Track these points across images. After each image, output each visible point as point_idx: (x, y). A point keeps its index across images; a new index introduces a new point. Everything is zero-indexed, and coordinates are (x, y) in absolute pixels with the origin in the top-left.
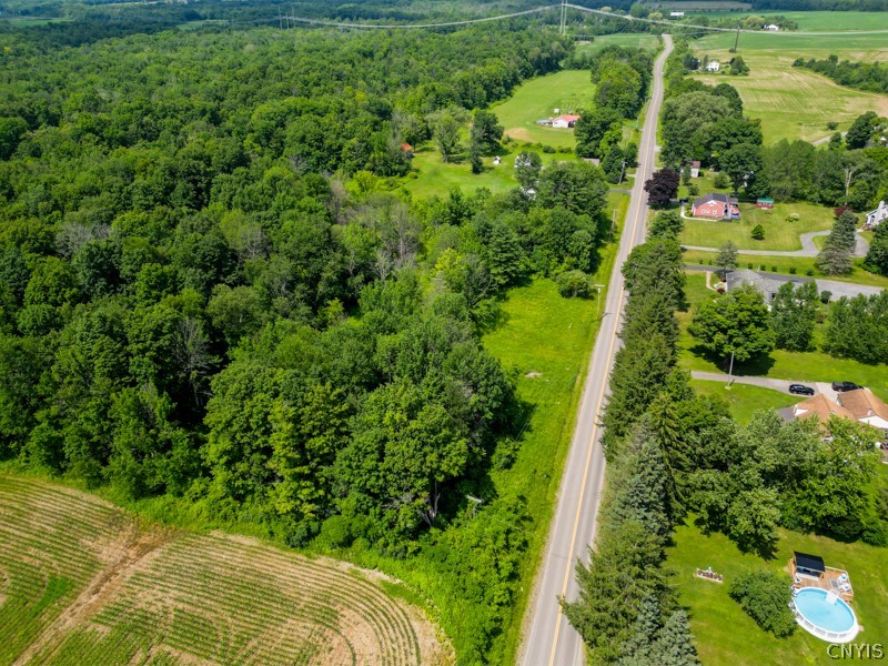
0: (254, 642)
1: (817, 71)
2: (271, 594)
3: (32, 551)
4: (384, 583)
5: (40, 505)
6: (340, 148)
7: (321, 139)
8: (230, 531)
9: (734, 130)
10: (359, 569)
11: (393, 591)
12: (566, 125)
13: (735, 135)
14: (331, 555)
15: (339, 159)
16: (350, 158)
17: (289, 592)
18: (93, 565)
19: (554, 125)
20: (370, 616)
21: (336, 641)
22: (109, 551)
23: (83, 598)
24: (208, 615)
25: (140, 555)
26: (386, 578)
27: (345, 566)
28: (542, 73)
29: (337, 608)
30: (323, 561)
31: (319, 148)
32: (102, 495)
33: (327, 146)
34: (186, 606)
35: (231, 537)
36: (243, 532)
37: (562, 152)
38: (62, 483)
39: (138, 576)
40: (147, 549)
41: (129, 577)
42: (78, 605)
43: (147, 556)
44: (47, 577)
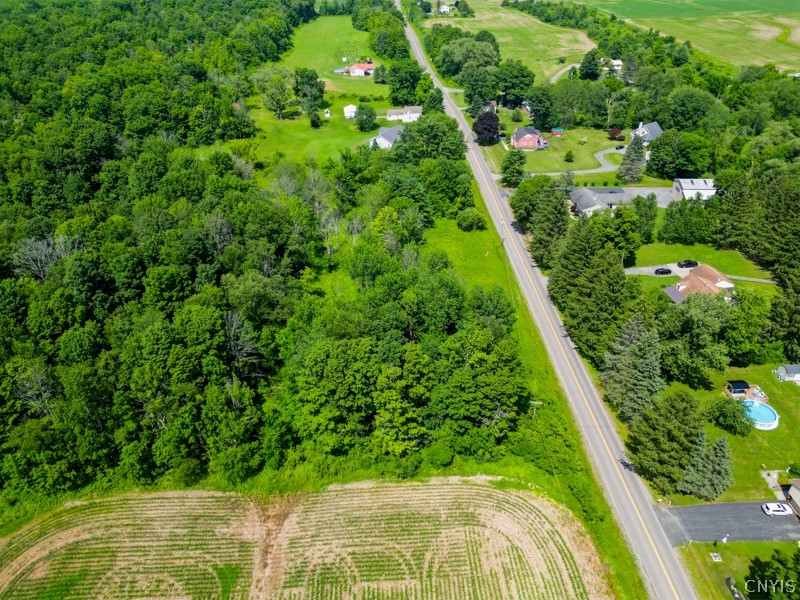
0: (428, 556)
1: (522, 10)
2: (414, 518)
3: (177, 554)
4: (490, 482)
5: (151, 514)
6: (186, 116)
7: (165, 111)
8: (344, 482)
9: (516, 73)
10: (465, 478)
11: (502, 485)
12: (363, 74)
13: (516, 77)
14: (438, 475)
15: (187, 127)
16: (199, 126)
17: (426, 512)
18: (244, 546)
19: (352, 74)
20: (499, 508)
21: (487, 533)
22: (251, 529)
23: (257, 574)
24: (377, 548)
25: (280, 524)
26: (490, 478)
27: (454, 479)
28: (306, 21)
29: (471, 509)
30: (434, 481)
31: (164, 119)
32: (204, 488)
33: (173, 116)
34: (354, 548)
35: (347, 486)
36: (356, 479)
37: (376, 100)
38: (158, 490)
39: (293, 542)
40: (282, 518)
41: (285, 544)
42: (258, 581)
43: (286, 523)
44: (210, 570)
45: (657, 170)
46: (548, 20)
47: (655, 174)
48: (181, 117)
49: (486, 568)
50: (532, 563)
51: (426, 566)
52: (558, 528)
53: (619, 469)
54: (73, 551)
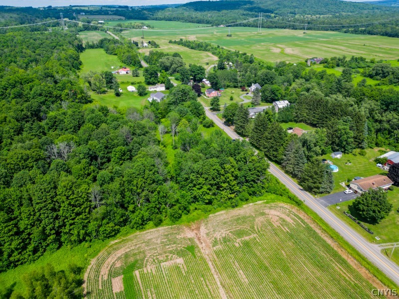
0: (255, 227)
2: (244, 218)
3: (167, 247)
5: (149, 238)
8: (214, 213)
10: (254, 203)
11: (267, 203)
12: (125, 73)
14: (245, 204)
17: (248, 215)
18: (190, 240)
19: (120, 73)
20: (270, 208)
21: (270, 216)
22: (190, 234)
23: (200, 246)
24: (237, 229)
25: (199, 231)
26: (262, 201)
27: (251, 204)
29: (262, 211)
30: (244, 206)
32: (163, 226)
34: (230, 231)
35: (216, 214)
36: (218, 211)
37: (138, 83)
39: (207, 234)
40: (198, 229)
41: (205, 236)
42: (202, 248)
43: (201, 229)
44: (183, 249)
45: (265, 100)
46: (192, 48)
47: (264, 101)
48: (58, 95)
49: (275, 226)
50: (289, 221)
51: (256, 229)
52: (291, 210)
53: (300, 191)
54: (127, 256)
